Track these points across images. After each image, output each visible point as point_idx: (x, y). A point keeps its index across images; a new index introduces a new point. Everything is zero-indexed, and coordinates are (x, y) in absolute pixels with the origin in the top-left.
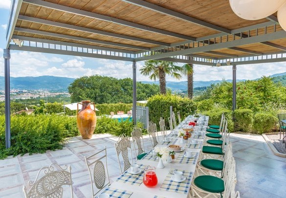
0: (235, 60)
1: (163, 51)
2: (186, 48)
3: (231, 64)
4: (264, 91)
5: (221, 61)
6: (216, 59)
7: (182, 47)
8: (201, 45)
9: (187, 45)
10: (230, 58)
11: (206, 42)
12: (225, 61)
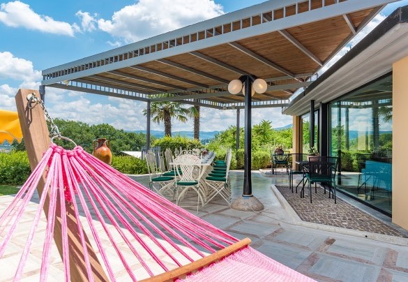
0: (239, 104)
1: (179, 94)
2: (200, 92)
3: (236, 108)
4: (264, 134)
5: (227, 105)
6: (223, 103)
7: (197, 92)
8: (212, 91)
9: (201, 90)
10: (235, 103)
11: (216, 89)
12: (230, 105)
